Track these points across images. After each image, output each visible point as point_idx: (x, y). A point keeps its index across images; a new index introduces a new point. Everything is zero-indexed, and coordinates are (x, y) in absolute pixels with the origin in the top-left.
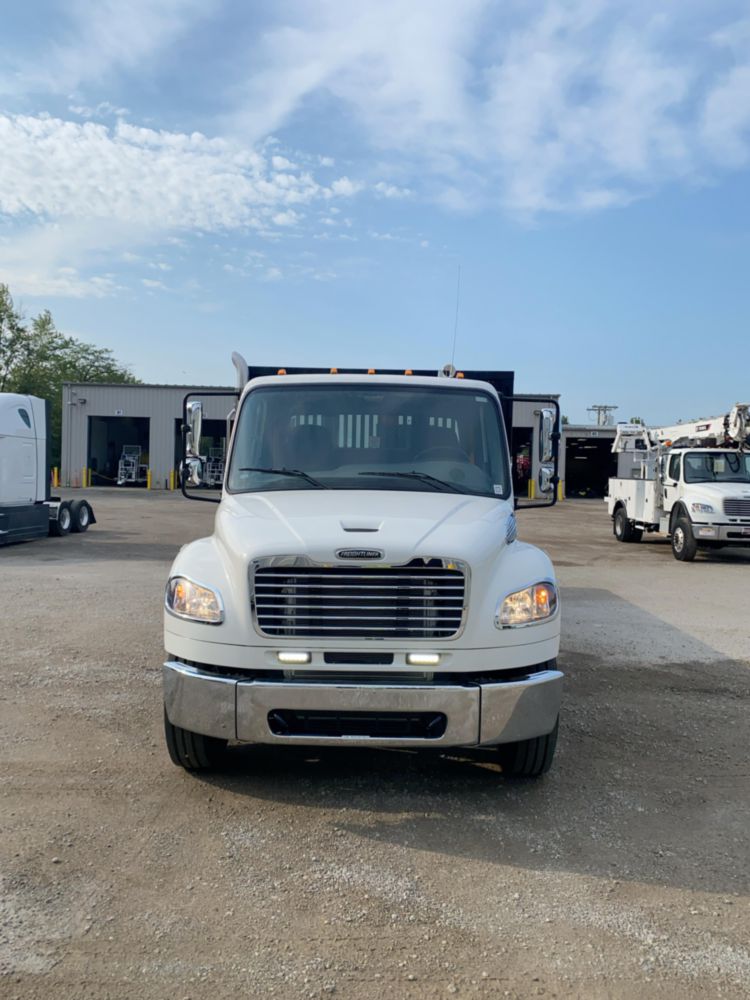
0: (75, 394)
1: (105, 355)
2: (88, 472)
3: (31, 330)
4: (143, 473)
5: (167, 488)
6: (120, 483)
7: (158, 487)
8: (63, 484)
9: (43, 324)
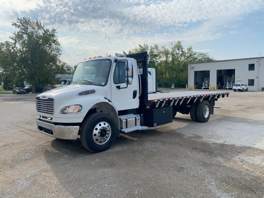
0: (191, 66)
1: (206, 55)
2: (194, 85)
3: (186, 51)
4: (208, 86)
5: (214, 89)
6: (202, 88)
7: (212, 89)
8: (189, 89)
9: (189, 49)
